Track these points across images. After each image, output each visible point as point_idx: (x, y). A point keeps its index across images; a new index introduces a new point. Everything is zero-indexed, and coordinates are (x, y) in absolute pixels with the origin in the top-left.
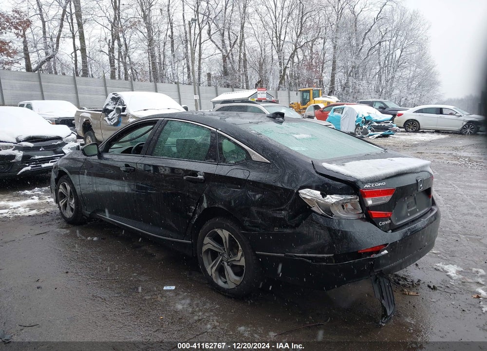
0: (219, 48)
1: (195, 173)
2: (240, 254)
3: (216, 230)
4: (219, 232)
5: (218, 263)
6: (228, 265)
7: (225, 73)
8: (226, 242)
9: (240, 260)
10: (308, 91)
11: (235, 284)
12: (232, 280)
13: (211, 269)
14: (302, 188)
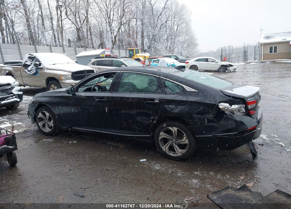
0: (74, 24)
1: (153, 100)
2: (185, 138)
3: (168, 128)
4: (171, 128)
5: (169, 144)
6: (176, 144)
7: (79, 39)
8: (175, 133)
9: (185, 141)
10: (133, 50)
11: (181, 153)
12: (179, 152)
13: (165, 148)
14: (220, 102)
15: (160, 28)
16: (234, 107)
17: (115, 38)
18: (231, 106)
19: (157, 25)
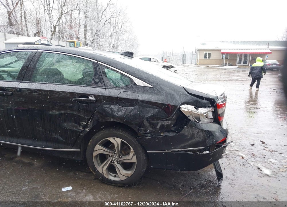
0: (4, 5)
1: (86, 96)
2: (131, 154)
3: (108, 139)
4: (111, 140)
5: (109, 163)
6: (118, 163)
7: (10, 24)
8: (118, 147)
9: (131, 159)
10: (73, 42)
11: (125, 176)
12: (123, 174)
13: (102, 169)
14: (182, 104)
15: (105, 24)
16: (202, 111)
17: (55, 27)
18: (197, 109)
19: (101, 20)
